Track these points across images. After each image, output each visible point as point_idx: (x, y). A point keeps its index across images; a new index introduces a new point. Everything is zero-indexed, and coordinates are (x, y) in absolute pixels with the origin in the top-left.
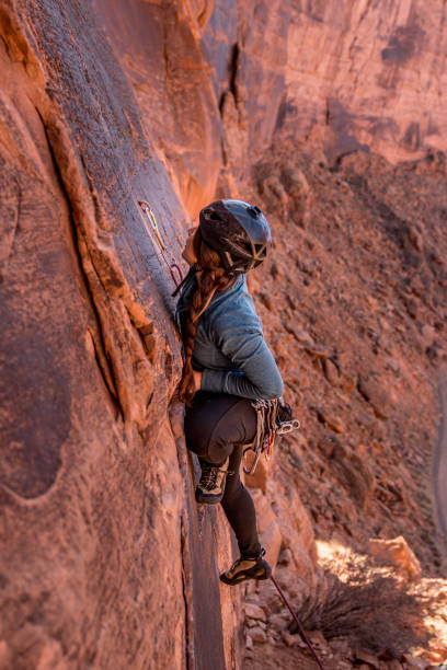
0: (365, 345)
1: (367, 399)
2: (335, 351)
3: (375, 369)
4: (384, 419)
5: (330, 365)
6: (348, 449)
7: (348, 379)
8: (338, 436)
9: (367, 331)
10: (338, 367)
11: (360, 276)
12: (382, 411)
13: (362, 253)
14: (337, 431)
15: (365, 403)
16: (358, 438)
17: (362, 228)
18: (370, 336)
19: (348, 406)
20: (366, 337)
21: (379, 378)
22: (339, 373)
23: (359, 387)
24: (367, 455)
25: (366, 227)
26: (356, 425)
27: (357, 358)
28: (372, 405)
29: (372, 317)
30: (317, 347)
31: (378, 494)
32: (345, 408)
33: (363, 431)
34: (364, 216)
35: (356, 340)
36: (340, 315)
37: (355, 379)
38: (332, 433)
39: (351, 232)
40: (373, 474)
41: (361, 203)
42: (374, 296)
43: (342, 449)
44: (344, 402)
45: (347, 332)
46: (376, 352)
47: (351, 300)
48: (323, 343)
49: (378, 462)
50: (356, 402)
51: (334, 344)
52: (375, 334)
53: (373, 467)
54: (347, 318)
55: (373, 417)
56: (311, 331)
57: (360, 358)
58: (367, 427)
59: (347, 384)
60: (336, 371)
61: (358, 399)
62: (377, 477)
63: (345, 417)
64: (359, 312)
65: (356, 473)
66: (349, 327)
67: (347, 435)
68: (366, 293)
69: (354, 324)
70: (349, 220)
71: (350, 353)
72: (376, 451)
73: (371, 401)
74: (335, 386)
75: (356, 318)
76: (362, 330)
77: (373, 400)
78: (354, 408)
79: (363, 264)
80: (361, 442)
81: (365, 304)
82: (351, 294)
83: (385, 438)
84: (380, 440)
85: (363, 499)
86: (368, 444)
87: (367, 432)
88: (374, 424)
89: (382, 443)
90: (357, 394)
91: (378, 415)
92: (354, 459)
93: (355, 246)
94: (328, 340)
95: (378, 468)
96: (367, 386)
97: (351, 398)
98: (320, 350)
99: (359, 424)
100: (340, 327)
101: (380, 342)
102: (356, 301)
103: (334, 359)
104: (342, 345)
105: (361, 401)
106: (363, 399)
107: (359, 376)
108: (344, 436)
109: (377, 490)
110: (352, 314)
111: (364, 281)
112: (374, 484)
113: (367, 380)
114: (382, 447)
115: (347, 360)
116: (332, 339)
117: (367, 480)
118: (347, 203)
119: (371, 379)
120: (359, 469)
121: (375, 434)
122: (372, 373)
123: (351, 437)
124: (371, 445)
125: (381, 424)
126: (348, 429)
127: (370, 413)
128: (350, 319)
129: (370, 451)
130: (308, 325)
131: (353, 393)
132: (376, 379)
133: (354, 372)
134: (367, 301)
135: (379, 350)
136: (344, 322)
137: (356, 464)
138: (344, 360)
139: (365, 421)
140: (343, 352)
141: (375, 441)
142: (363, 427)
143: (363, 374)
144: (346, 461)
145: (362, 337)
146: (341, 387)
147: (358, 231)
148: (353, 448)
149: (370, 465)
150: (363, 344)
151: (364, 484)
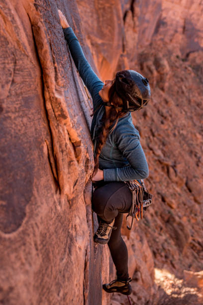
0: (192, 161)
1: (190, 191)
2: (175, 162)
3: (197, 175)
4: (199, 203)
5: (171, 170)
6: (177, 219)
7: (181, 179)
8: (172, 211)
9: (194, 153)
10: (175, 172)
11: (193, 121)
12: (198, 199)
13: (195, 109)
14: (171, 207)
15: (189, 193)
16: (183, 213)
17: (197, 95)
18: (196, 156)
19: (180, 195)
20: (193, 156)
21: (199, 181)
22: (176, 175)
23: (187, 184)
24: (187, 223)
25: (199, 94)
26: (183, 205)
27: (187, 168)
28: (193, 195)
29: (197, 145)
30: (164, 159)
31: (192, 245)
32: (177, 195)
33: (187, 209)
34: (199, 88)
35: (187, 157)
36: (180, 143)
37: (185, 180)
38: (169, 208)
39: (191, 96)
40: (190, 234)
41: (198, 80)
42: (200, 134)
43: (174, 218)
44: (177, 191)
45: (183, 153)
46: (198, 165)
47: (187, 134)
48: (169, 157)
49: (193, 228)
50: (184, 192)
51: (175, 158)
52: (198, 155)
53: (190, 230)
54: (183, 145)
55: (193, 202)
56: (162, 150)
57: (189, 167)
58: (189, 207)
59: (180, 182)
60: (174, 174)
61: (185, 190)
62: (192, 236)
63: (177, 200)
64: (191, 142)
65: (180, 232)
66: (184, 150)
67: (177, 210)
68: (195, 131)
69: (187, 148)
70: (190, 89)
71: (183, 164)
72: (193, 221)
73: (193, 193)
74: (173, 182)
75: (189, 145)
76: (191, 152)
77: (194, 192)
78: (183, 195)
79: (196, 115)
80: (185, 215)
81: (194, 138)
82: (188, 132)
83: (198, 214)
84: (196, 215)
85: (183, 248)
86: (188, 217)
87: (189, 210)
88: (193, 206)
89: (197, 217)
90: (185, 188)
91: (196, 201)
92: (180, 224)
93: (192, 104)
94: (171, 156)
95: (193, 231)
96: (191, 184)
97: (181, 190)
98: (166, 161)
99: (185, 205)
100: (179, 150)
101: (201, 160)
102: (189, 136)
103: (174, 167)
104: (179, 159)
105: (187, 192)
106: (188, 191)
107: (187, 178)
108: (175, 211)
109: (191, 243)
110: (187, 143)
111: (195, 125)
112: (190, 240)
113: (191, 180)
114: (196, 219)
115: (181, 168)
116: (174, 156)
117: (186, 237)
118: (190, 80)
119: (194, 180)
120: (182, 230)
121: (193, 211)
122: (195, 177)
123: (179, 211)
124: (190, 217)
125: (197, 206)
126: (178, 207)
127: (191, 199)
128: (185, 145)
129: (189, 221)
130: (161, 146)
131: (183, 187)
132: (196, 181)
133: (185, 175)
134: (195, 136)
135: (200, 164)
136: (181, 147)
137: (181, 227)
138: (179, 168)
139: (188, 204)
140: (179, 163)
141: (193, 215)
142: (186, 207)
143: (190, 177)
144: (175, 225)
145: (191, 156)
146: (177, 183)
147: (194, 96)
148: (180, 218)
149: (188, 229)
150: (191, 160)
151: (184, 239)
